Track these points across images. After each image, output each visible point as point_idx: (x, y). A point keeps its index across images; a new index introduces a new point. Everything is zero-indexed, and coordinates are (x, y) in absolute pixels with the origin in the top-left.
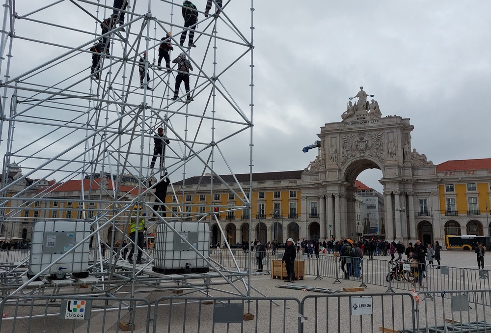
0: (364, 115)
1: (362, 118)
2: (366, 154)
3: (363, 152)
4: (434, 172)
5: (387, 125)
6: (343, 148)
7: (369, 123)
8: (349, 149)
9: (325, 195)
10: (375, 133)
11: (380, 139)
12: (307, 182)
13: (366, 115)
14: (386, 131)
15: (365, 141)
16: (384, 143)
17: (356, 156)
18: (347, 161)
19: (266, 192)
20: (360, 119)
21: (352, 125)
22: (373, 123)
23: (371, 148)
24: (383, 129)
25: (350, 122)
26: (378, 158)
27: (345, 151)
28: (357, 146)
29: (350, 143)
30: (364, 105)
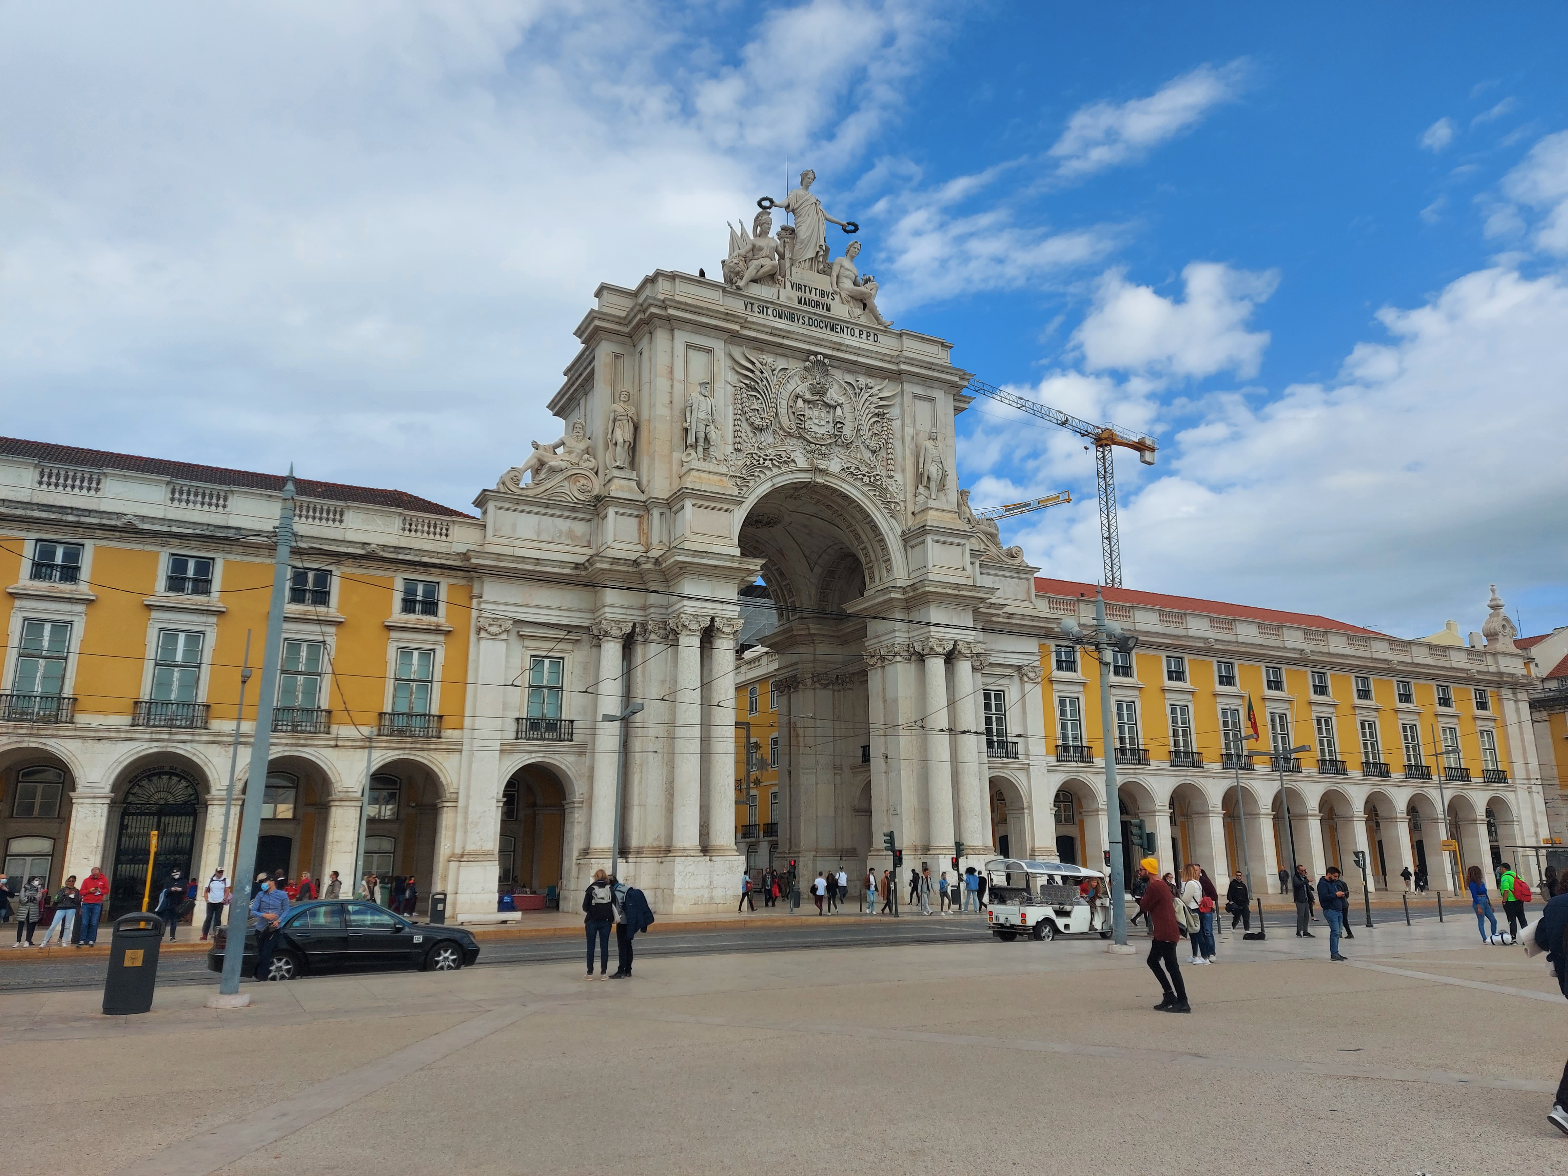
0: (822, 293)
1: (817, 304)
2: (835, 466)
3: (821, 449)
4: (1028, 593)
6: (740, 412)
7: (842, 335)
8: (765, 424)
9: (634, 625)
10: (872, 385)
11: (888, 416)
12: (517, 543)
13: (830, 297)
14: (910, 388)
15: (835, 408)
16: (898, 435)
17: (793, 464)
18: (756, 474)
19: (231, 557)
20: (810, 304)
21: (777, 319)
22: (860, 340)
23: (851, 442)
24: (897, 376)
25: (772, 303)
26: (878, 494)
27: (749, 429)
28: (802, 418)
29: (775, 396)
30: (818, 252)
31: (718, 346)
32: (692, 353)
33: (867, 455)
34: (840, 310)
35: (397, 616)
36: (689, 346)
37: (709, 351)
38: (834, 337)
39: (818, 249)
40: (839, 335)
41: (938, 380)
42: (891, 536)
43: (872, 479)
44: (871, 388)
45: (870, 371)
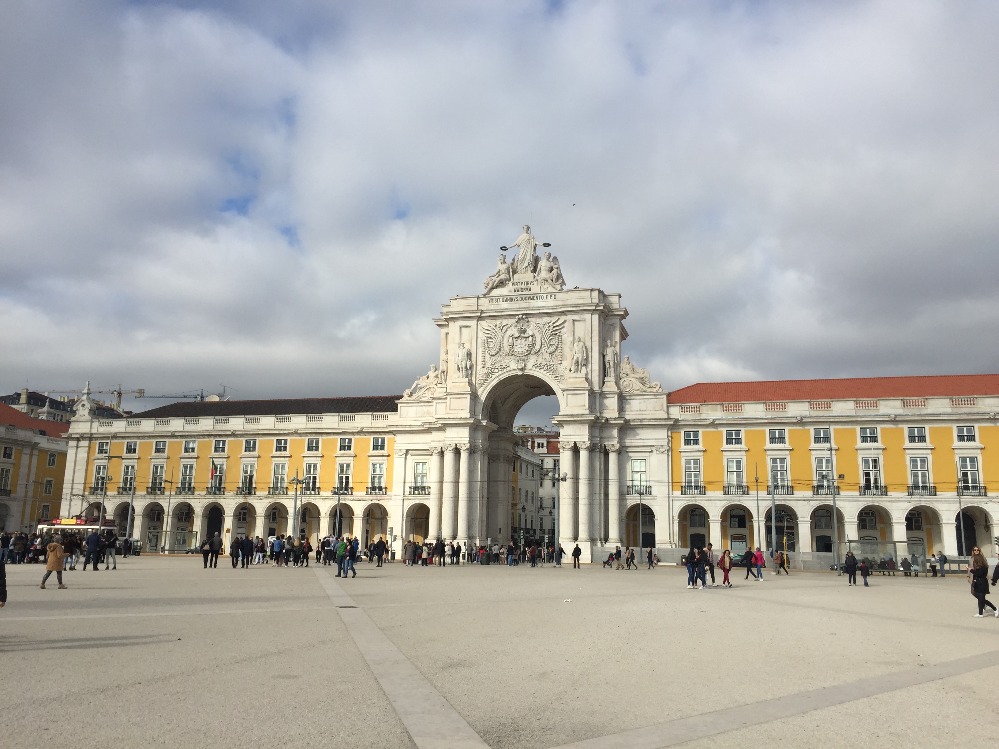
0: (528, 283)
1: (524, 290)
2: (529, 365)
3: (524, 357)
4: (662, 406)
5: (572, 306)
6: (483, 350)
7: (537, 300)
8: (494, 353)
9: (442, 448)
10: (549, 322)
11: (558, 334)
12: (408, 419)
13: (532, 283)
14: (570, 317)
15: (528, 337)
16: (564, 342)
17: (509, 369)
18: (490, 376)
19: (323, 437)
20: (521, 291)
21: (504, 302)
22: (547, 300)
23: (539, 351)
24: (564, 313)
25: (501, 296)
26: (552, 373)
27: (489, 356)
28: (511, 346)
29: (499, 339)
30: (529, 263)
31: (473, 323)
32: (463, 329)
33: (547, 356)
34: (535, 289)
35: (372, 452)
36: (461, 327)
37: (470, 327)
38: (532, 303)
39: (528, 262)
40: (536, 301)
41: (584, 310)
42: (559, 392)
43: (549, 366)
44: (549, 323)
45: (548, 314)
